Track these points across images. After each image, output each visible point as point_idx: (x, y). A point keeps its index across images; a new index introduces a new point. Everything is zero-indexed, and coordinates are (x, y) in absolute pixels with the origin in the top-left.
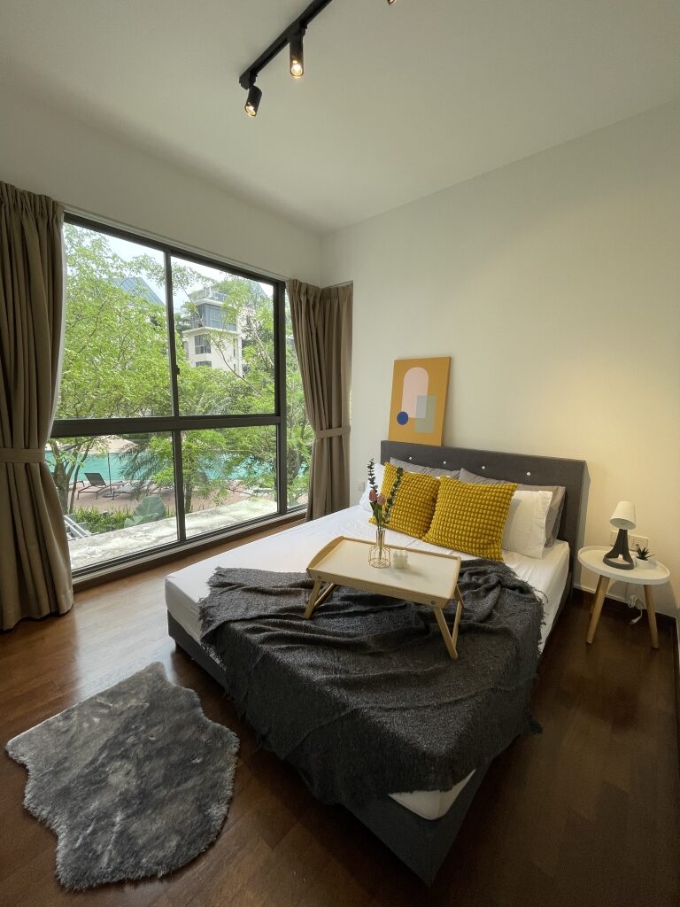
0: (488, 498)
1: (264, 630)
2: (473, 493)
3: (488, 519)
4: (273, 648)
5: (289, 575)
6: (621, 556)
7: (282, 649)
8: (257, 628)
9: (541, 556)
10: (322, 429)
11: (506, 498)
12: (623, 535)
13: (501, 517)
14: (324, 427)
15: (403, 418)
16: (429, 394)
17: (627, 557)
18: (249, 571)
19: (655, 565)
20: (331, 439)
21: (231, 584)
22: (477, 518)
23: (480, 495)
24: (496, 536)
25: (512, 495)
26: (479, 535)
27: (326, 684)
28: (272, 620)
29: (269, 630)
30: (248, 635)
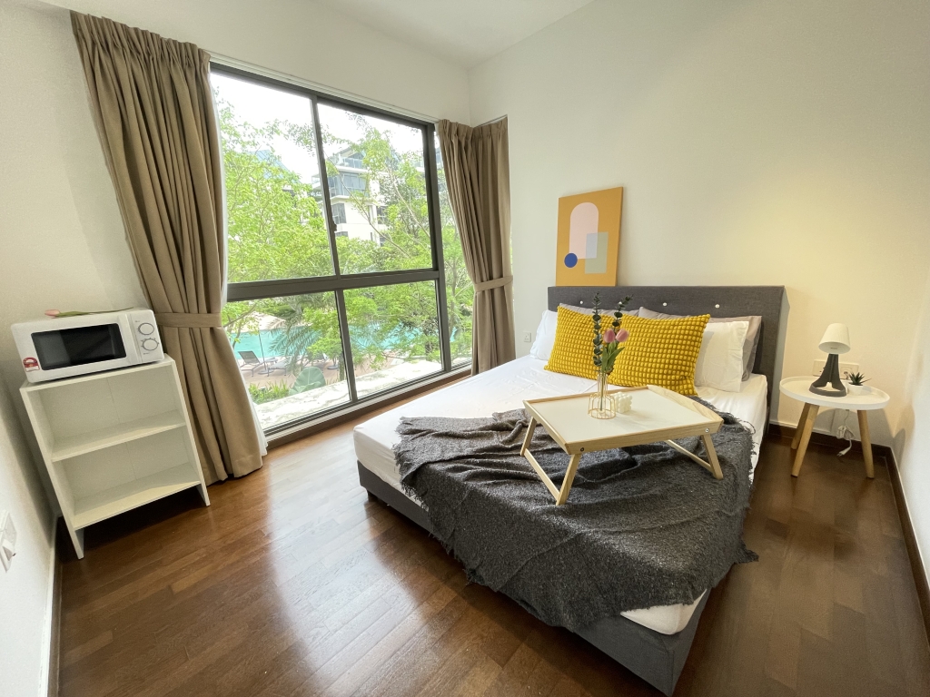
0: (678, 331)
1: (466, 469)
2: (660, 329)
3: (679, 354)
4: (479, 484)
5: (475, 421)
6: (829, 385)
7: (489, 484)
8: (458, 467)
9: (739, 390)
10: (482, 281)
11: (698, 331)
12: (833, 360)
13: (693, 351)
14: (485, 279)
15: (571, 260)
16: (599, 230)
17: (837, 384)
18: (434, 419)
19: (870, 391)
20: (492, 291)
21: (420, 431)
22: (667, 353)
23: (669, 329)
24: (688, 372)
25: (704, 327)
26: (670, 372)
27: (542, 514)
28: (472, 460)
29: (471, 469)
30: (450, 474)
